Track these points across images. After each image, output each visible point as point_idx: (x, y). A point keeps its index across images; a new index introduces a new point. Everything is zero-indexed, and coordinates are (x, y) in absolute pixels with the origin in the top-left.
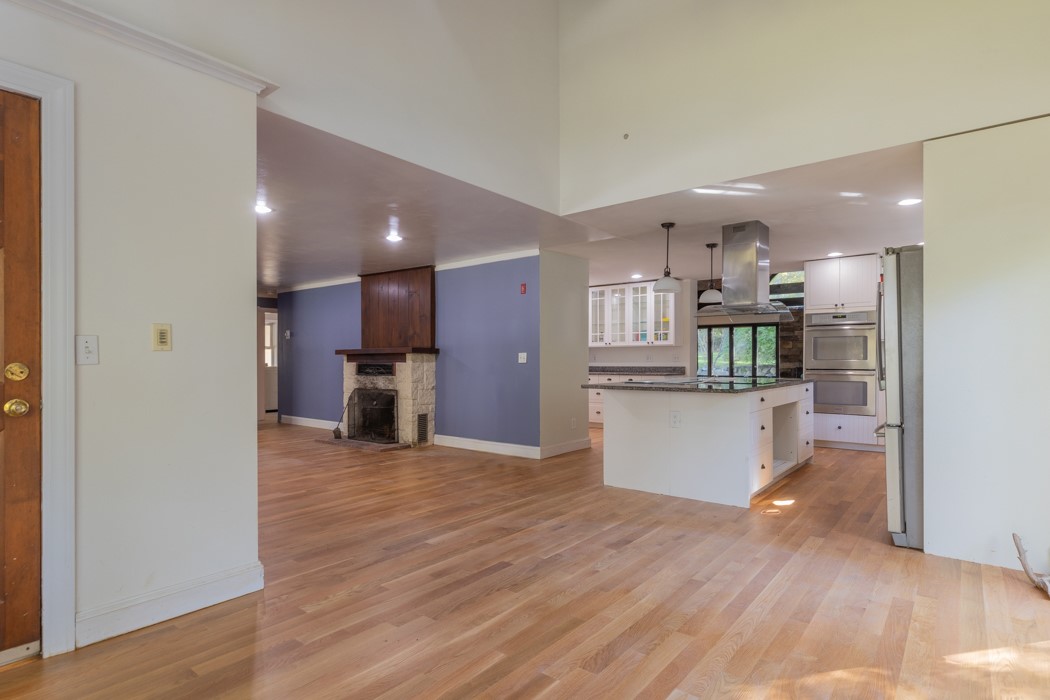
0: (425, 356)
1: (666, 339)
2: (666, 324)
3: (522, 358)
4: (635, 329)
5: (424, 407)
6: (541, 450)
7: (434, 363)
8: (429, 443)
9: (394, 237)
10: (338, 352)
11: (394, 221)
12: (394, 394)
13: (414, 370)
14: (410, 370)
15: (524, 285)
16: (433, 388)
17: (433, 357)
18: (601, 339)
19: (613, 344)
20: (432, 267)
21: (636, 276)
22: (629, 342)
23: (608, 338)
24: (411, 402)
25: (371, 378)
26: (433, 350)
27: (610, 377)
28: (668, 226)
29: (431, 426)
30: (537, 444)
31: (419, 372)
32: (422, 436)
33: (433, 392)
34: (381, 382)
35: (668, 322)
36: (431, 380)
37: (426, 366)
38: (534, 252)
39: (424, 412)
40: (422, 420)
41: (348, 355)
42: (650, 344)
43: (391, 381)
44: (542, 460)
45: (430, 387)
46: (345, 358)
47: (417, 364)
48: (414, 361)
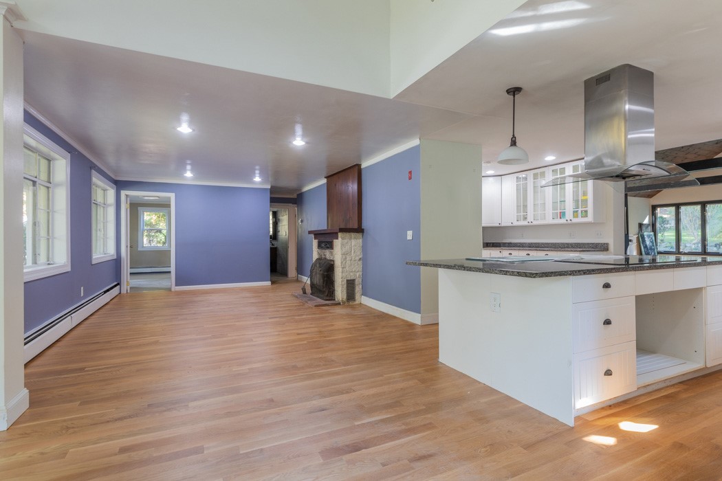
0: (353, 235)
1: (586, 216)
2: (585, 202)
3: (410, 235)
4: (554, 208)
5: (352, 274)
6: (422, 317)
7: (361, 240)
8: (357, 302)
9: (299, 142)
10: (310, 232)
11: (299, 129)
12: (332, 263)
13: (342, 245)
14: (340, 245)
15: (410, 172)
16: (360, 259)
17: (360, 235)
18: (525, 218)
19: (535, 223)
20: (359, 166)
21: (550, 158)
22: (549, 220)
23: (530, 218)
24: (341, 269)
25: (323, 251)
26: (359, 230)
27: (528, 252)
28: (514, 91)
29: (358, 289)
30: (418, 311)
31: (347, 247)
32: (351, 296)
33: (360, 263)
34: (327, 254)
35: (586, 200)
36: (359, 253)
37: (354, 242)
38: (415, 142)
39: (352, 278)
40: (350, 284)
41: (315, 234)
42: (569, 221)
43: (331, 253)
44: (422, 326)
45: (357, 258)
46: (313, 236)
47: (346, 241)
48: (343, 239)
